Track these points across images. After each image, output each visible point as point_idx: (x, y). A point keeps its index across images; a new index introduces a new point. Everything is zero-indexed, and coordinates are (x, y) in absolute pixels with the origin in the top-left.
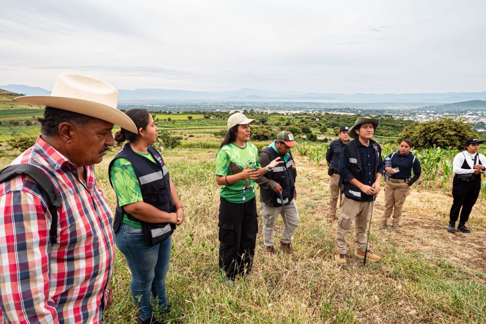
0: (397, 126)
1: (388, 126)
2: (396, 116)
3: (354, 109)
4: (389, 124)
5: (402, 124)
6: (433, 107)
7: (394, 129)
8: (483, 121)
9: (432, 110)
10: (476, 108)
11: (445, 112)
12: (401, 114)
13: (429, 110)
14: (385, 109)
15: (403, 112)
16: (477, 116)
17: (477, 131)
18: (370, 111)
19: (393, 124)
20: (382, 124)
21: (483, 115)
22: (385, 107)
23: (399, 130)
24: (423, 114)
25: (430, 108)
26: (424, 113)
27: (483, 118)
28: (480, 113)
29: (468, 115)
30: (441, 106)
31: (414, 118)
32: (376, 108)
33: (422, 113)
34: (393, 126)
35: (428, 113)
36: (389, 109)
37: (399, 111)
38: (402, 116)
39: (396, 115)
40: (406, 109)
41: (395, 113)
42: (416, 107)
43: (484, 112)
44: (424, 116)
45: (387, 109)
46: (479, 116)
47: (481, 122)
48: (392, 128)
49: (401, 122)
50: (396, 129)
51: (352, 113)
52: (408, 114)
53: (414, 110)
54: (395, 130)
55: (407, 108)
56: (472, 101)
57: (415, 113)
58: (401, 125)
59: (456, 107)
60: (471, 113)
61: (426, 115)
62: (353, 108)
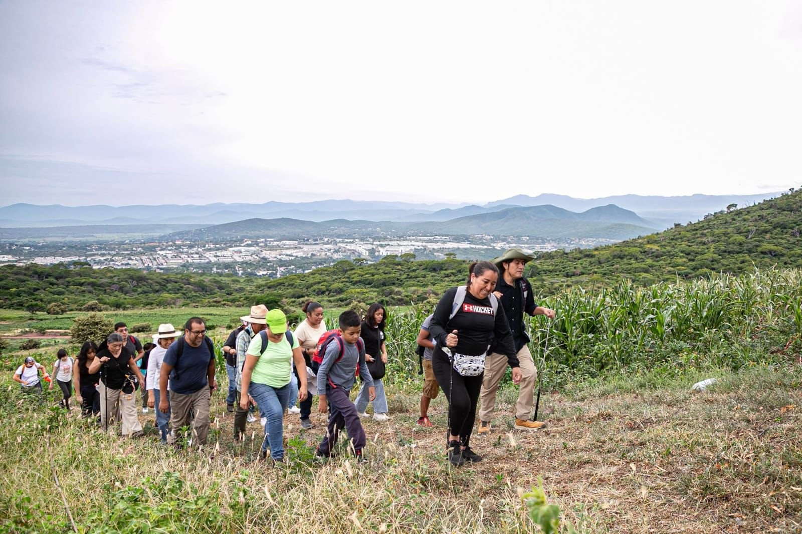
0: (102, 283)
1: (81, 284)
2: (115, 255)
3: (11, 244)
4: (84, 280)
5: (111, 277)
6: (187, 233)
7: (95, 289)
8: (267, 256)
9: (187, 240)
10: (257, 233)
11: (207, 243)
12: (127, 250)
13: (180, 239)
14: (90, 239)
15: (129, 247)
16: (257, 248)
17: (256, 275)
18: (54, 247)
19: (91, 280)
20: (69, 282)
21: (266, 245)
22: (93, 236)
23: (105, 290)
24: (169, 248)
25: (181, 234)
26: (172, 246)
27: (266, 250)
28: (262, 242)
29: (244, 246)
30: (200, 230)
31: (151, 257)
32: (69, 239)
33: (167, 247)
34: (93, 284)
35: (179, 246)
36: (101, 239)
37: (122, 243)
38: (128, 254)
39: (114, 253)
40: (137, 239)
41: (113, 249)
42: (157, 234)
43: (268, 239)
44: (171, 252)
45: (95, 239)
46: (261, 247)
47: (263, 258)
48: (90, 288)
49: (109, 274)
50: (100, 290)
51: (7, 253)
52: (140, 249)
53: (153, 240)
54: (98, 292)
55: (138, 236)
56: (250, 220)
57: (155, 247)
58: (109, 281)
59: (228, 232)
60: (250, 242)
61: (176, 249)
62: (11, 241)
